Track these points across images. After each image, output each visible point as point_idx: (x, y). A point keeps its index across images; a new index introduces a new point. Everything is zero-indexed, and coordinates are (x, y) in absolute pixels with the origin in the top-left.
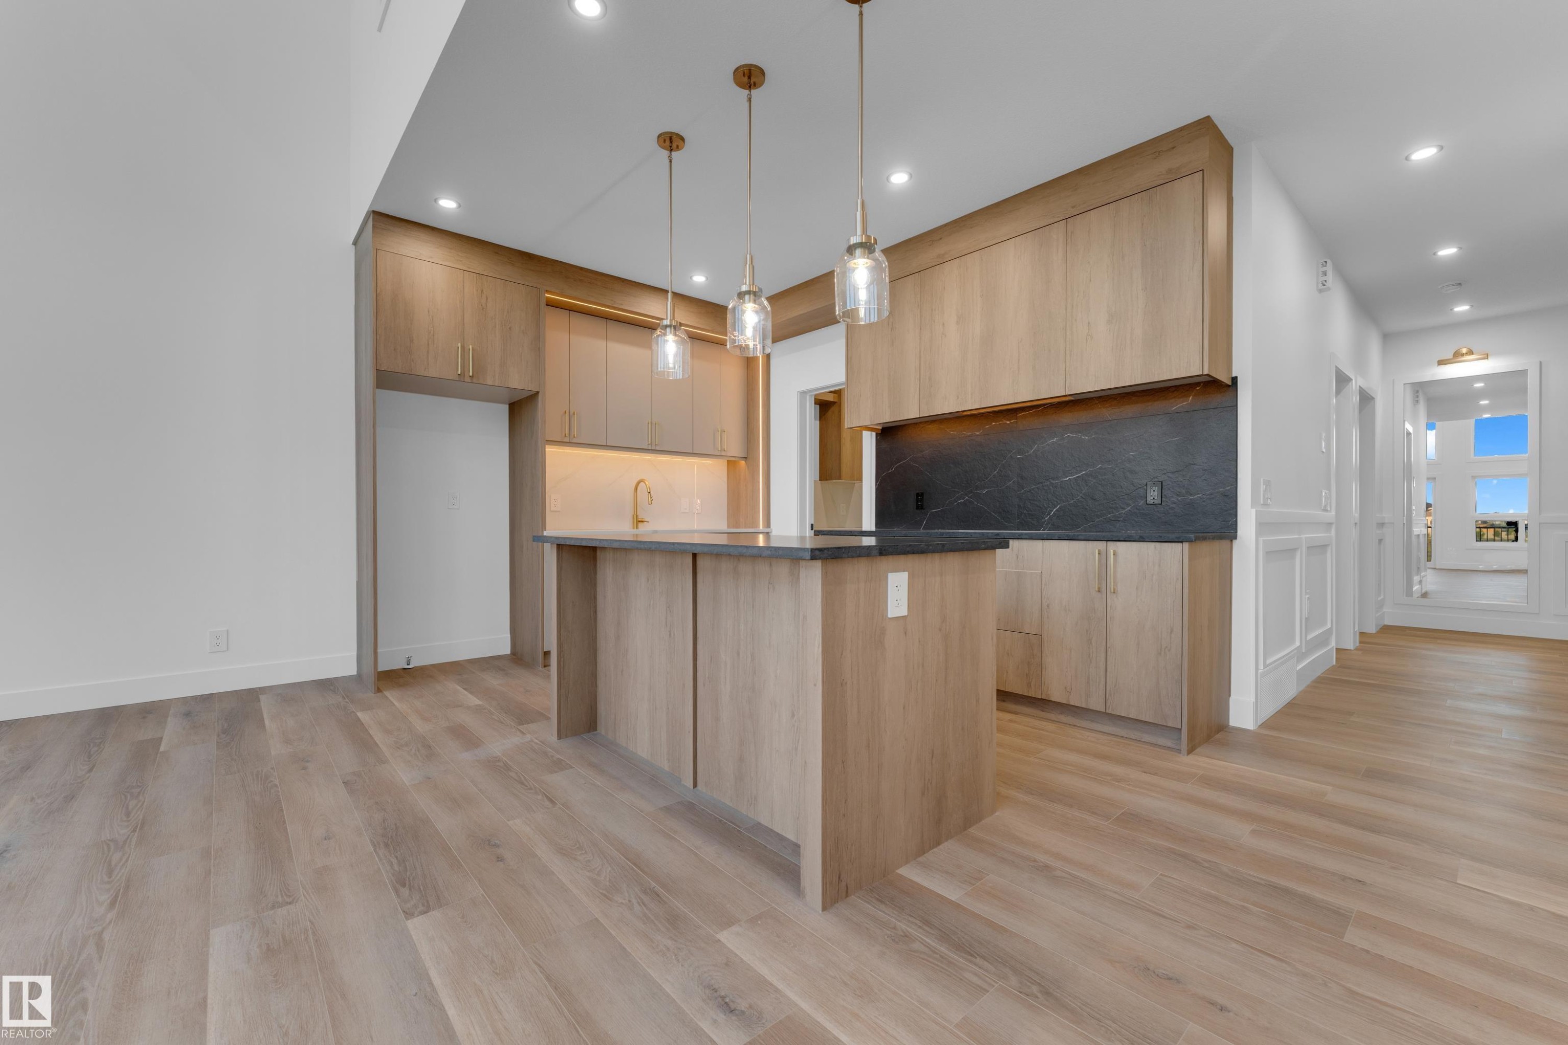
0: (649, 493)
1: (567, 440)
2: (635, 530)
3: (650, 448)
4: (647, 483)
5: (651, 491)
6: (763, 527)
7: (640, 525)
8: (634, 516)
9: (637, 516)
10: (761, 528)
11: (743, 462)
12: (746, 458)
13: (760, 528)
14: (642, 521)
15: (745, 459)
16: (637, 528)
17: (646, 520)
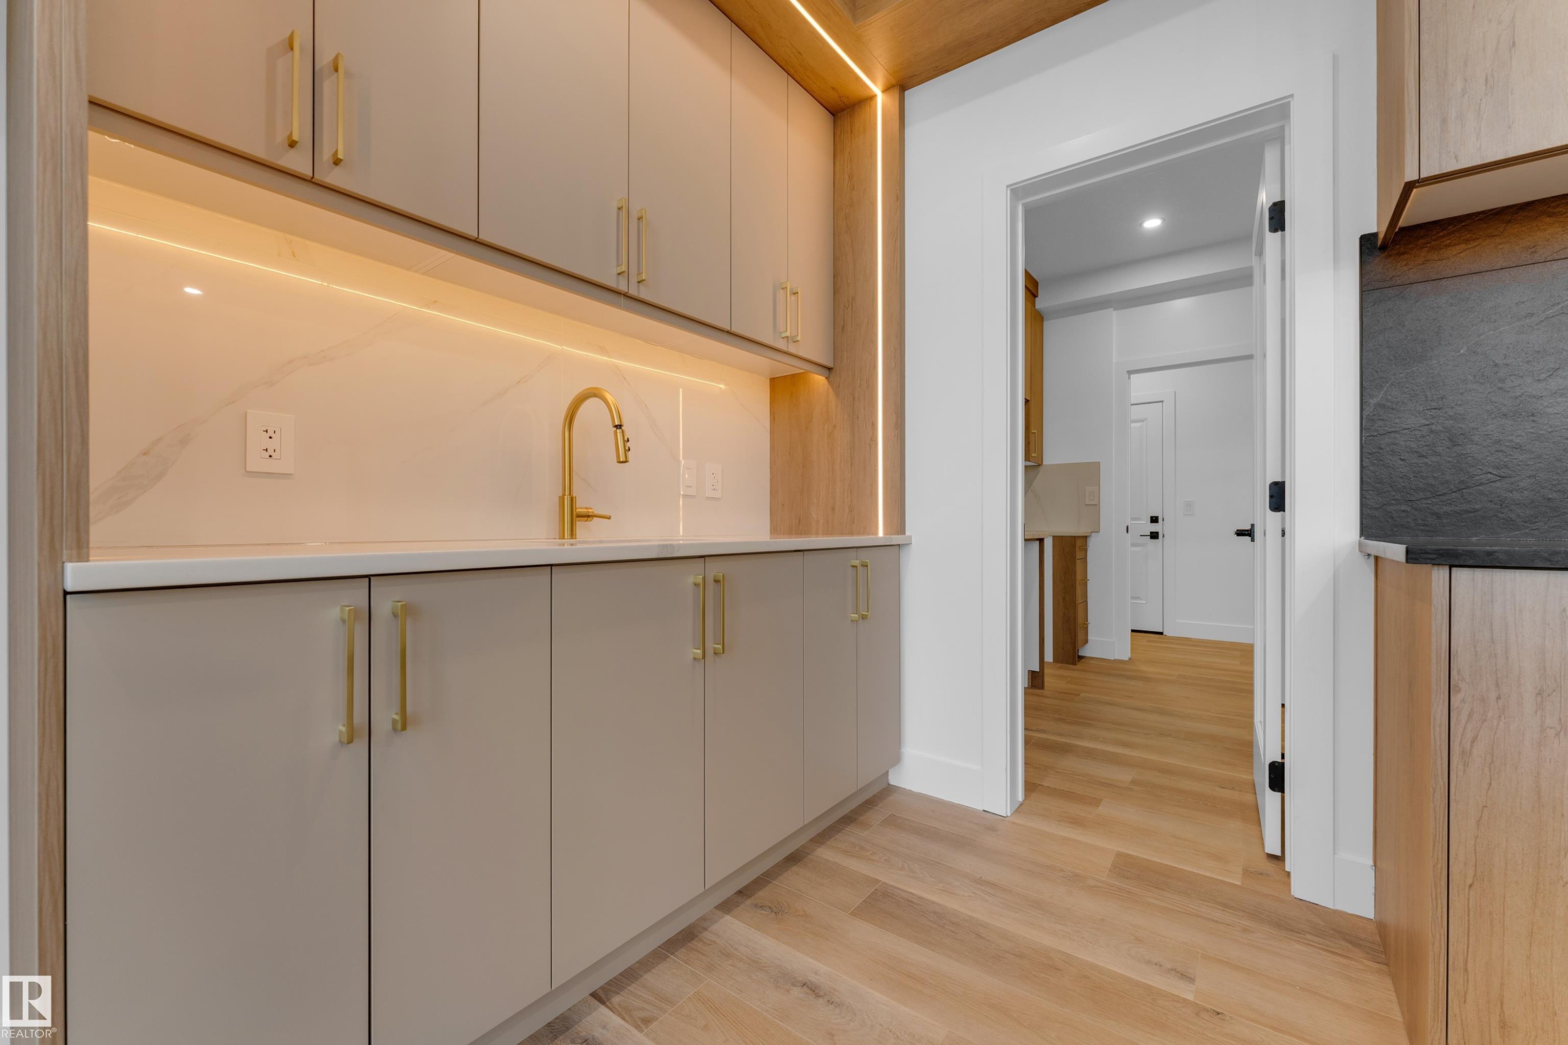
0: (619, 427)
1: (298, 162)
2: (567, 541)
3: (623, 287)
4: (609, 397)
5: (625, 422)
6: (885, 533)
7: (580, 525)
8: (562, 499)
9: (572, 500)
10: (881, 533)
11: (819, 379)
12: (830, 369)
13: (876, 533)
14: (588, 516)
15: (827, 372)
16: (572, 535)
17: (596, 512)
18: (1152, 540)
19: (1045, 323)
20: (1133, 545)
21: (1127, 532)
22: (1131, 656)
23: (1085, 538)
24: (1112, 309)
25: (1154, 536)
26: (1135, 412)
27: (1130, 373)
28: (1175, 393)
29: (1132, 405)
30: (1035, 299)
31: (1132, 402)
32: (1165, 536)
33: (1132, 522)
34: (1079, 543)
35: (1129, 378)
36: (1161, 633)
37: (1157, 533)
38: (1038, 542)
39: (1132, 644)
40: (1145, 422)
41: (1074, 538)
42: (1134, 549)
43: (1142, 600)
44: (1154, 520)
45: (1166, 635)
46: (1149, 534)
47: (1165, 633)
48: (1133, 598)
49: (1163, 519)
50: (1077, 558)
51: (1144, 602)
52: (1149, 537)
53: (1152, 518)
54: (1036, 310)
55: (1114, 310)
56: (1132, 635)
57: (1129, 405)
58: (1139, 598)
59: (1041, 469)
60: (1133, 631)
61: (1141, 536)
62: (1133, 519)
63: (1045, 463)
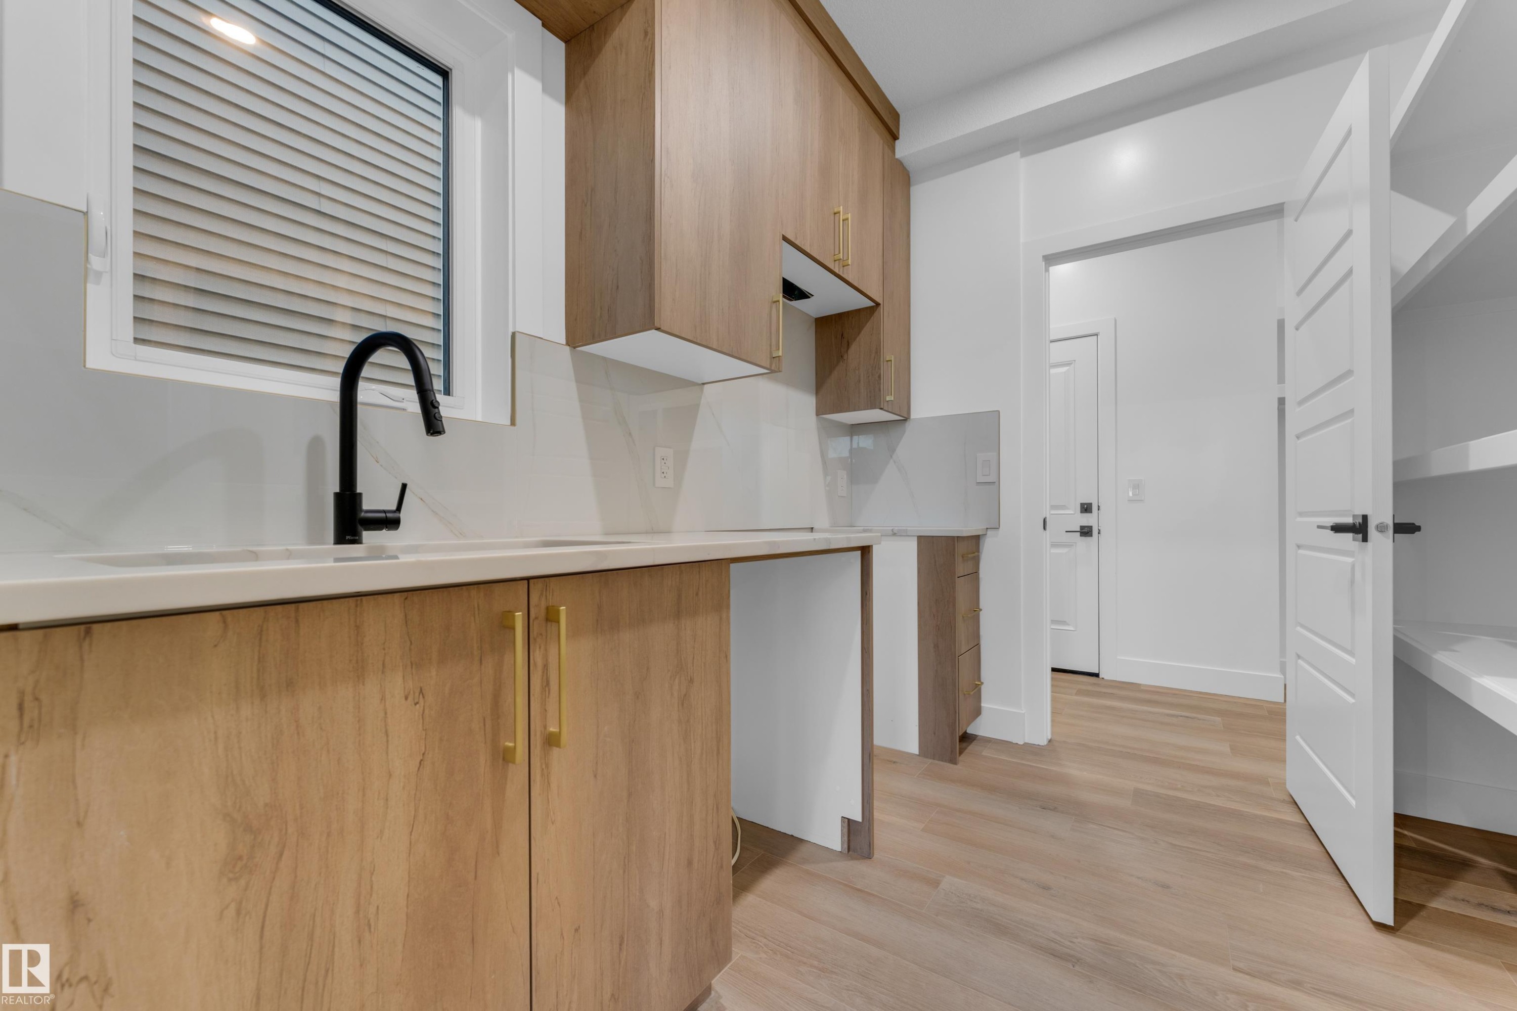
18: (1083, 538)
19: (912, 188)
20: (1054, 545)
21: (1045, 528)
22: (1052, 733)
23: (976, 540)
24: (1018, 153)
25: (1086, 532)
26: (1057, 352)
27: (1052, 259)
28: (1116, 321)
29: (1052, 341)
30: (895, 143)
31: (1052, 338)
32: (1102, 532)
33: (1053, 512)
34: (961, 548)
35: (1047, 270)
36: (1097, 675)
37: (1090, 528)
38: (859, 553)
39: (1054, 700)
40: (1073, 365)
41: (952, 541)
42: (1054, 551)
43: (1068, 625)
44: (1086, 508)
45: (1103, 678)
46: (1079, 530)
47: (1101, 676)
48: (1053, 622)
49: (1099, 506)
50: (958, 574)
51: (1072, 629)
52: (1079, 533)
53: (1082, 505)
54: (897, 159)
55: (1023, 155)
56: (1053, 679)
57: (1048, 342)
58: (1065, 622)
59: (909, 426)
60: (1054, 670)
61: (1066, 532)
62: (1053, 507)
63: (913, 416)
